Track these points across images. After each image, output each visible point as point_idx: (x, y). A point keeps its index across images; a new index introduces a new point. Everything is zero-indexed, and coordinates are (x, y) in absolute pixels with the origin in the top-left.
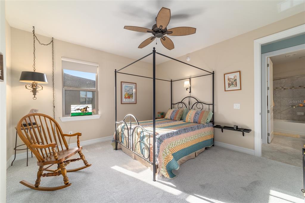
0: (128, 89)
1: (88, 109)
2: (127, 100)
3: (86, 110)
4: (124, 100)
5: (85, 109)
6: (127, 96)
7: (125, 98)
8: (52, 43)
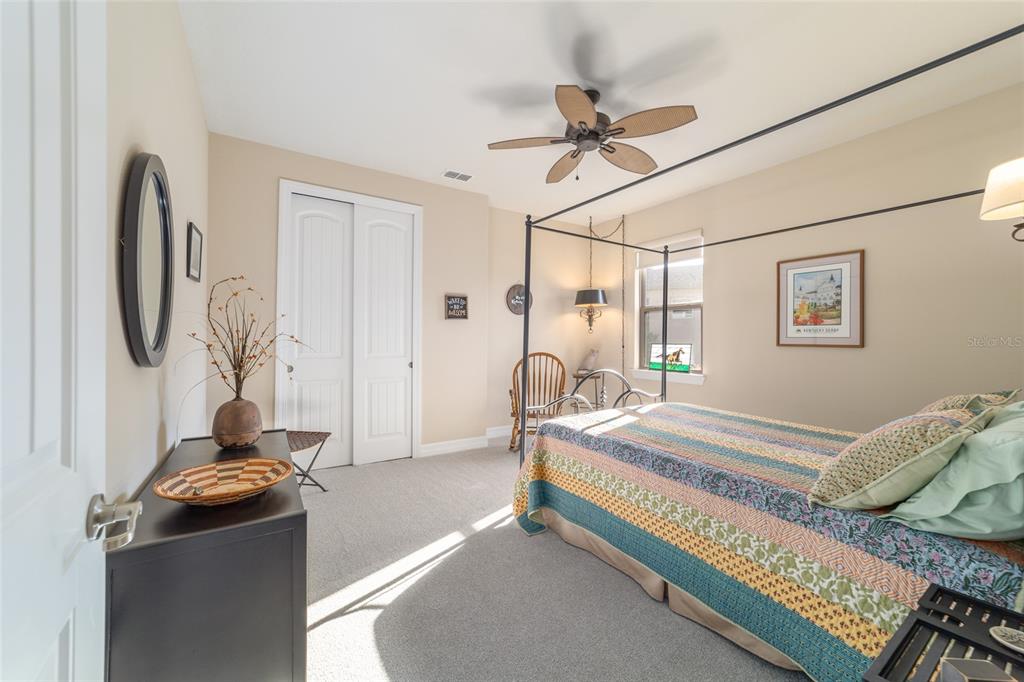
0: (809, 285)
1: (681, 356)
2: (807, 333)
3: (677, 360)
4: (792, 332)
5: (675, 357)
6: (806, 316)
7: (796, 322)
8: (621, 229)
